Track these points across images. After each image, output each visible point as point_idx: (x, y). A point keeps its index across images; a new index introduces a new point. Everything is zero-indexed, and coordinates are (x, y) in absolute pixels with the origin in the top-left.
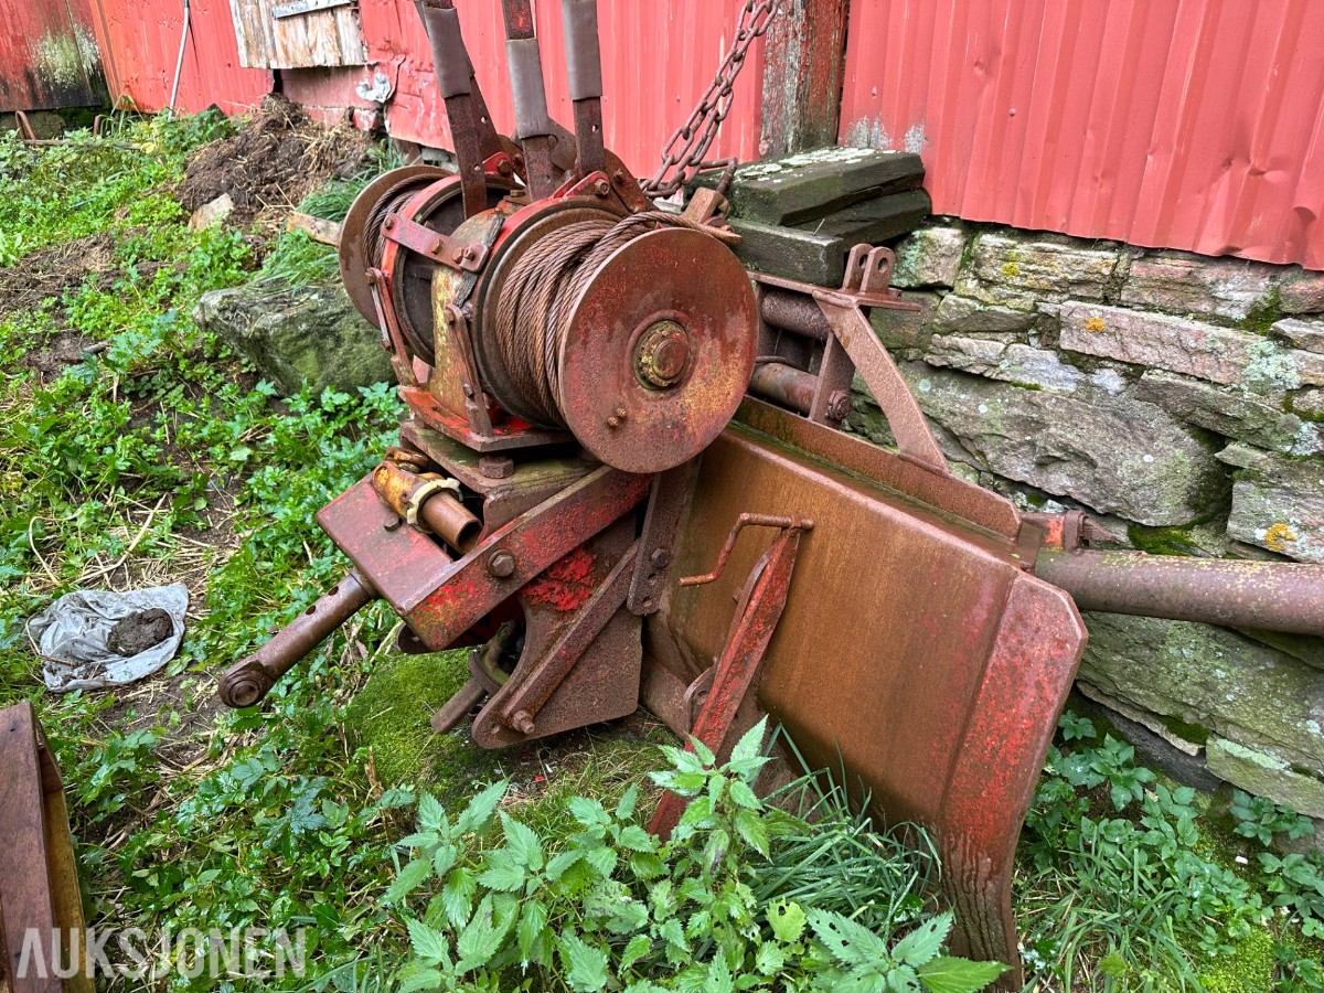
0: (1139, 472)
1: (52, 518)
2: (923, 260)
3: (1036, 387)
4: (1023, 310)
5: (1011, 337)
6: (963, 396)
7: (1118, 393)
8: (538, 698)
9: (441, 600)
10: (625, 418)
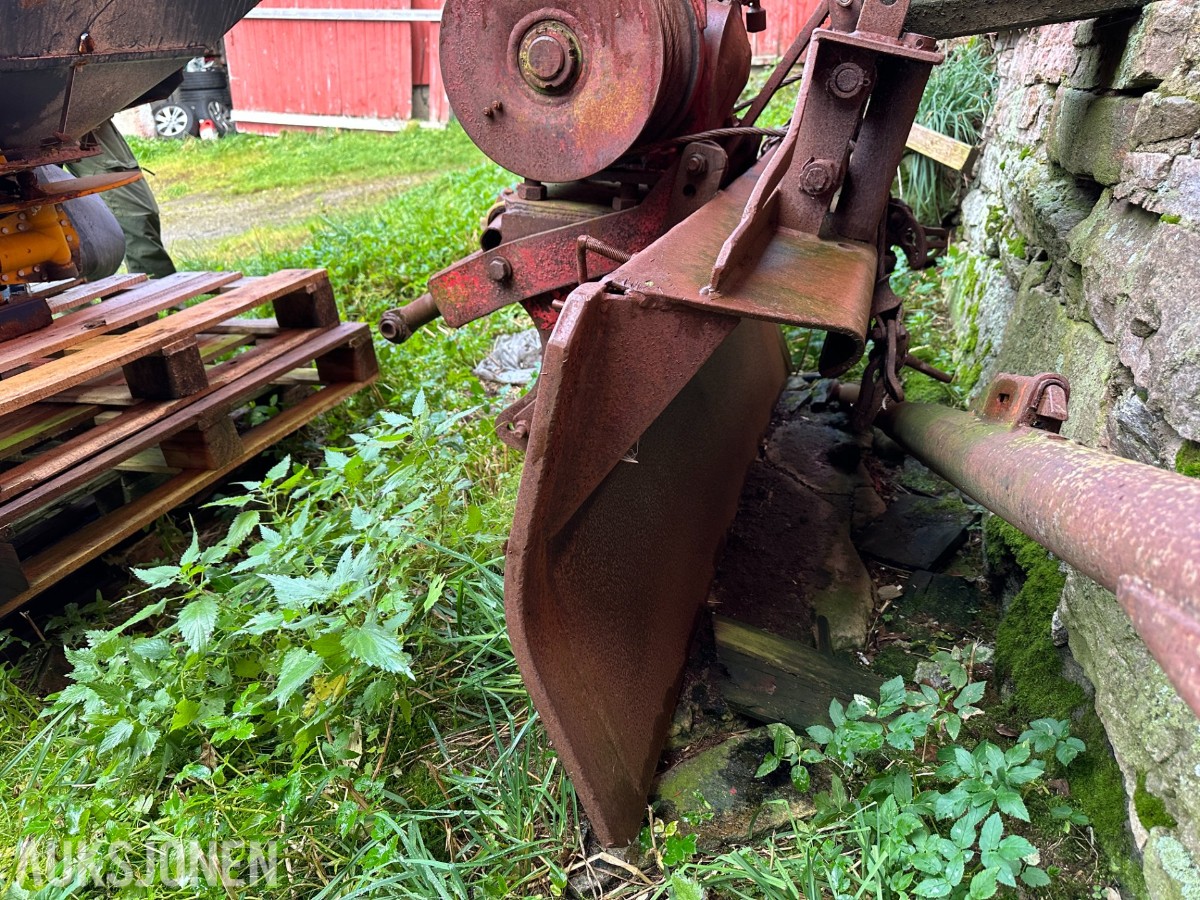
2: (1140, 44)
3: (1177, 219)
4: (1196, 97)
5: (1183, 143)
9: (452, 282)
10: (501, 109)
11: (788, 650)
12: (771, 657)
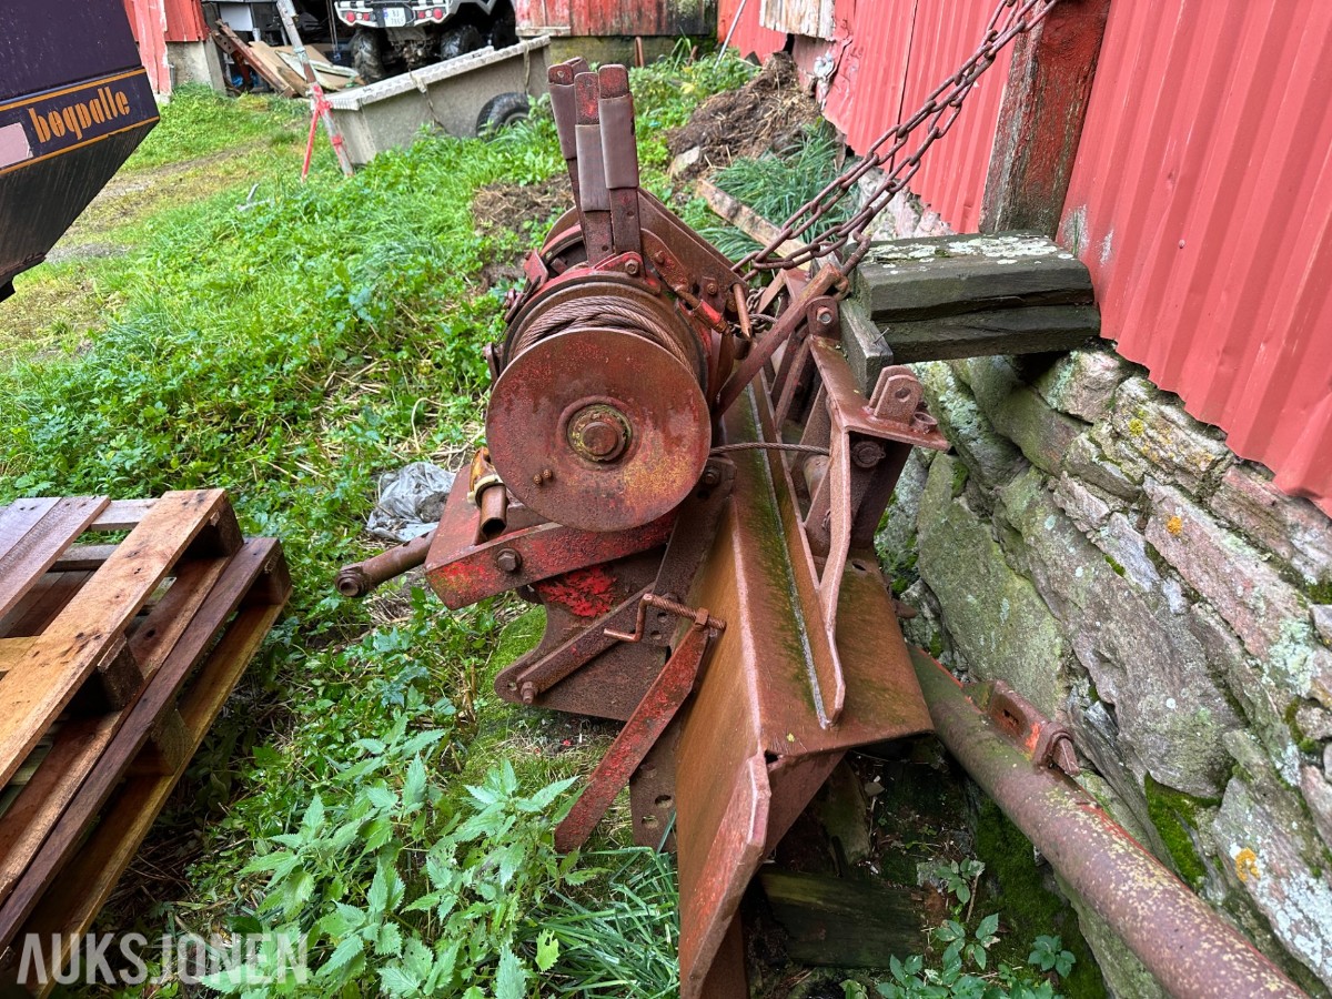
0: (1156, 714)
1: (439, 402)
2: (1071, 386)
3: (1121, 571)
4: (1132, 478)
5: (1119, 503)
6: (1072, 550)
7: (1178, 615)
8: (549, 678)
9: (455, 572)
10: (552, 478)
11: (824, 888)
12: (813, 900)
